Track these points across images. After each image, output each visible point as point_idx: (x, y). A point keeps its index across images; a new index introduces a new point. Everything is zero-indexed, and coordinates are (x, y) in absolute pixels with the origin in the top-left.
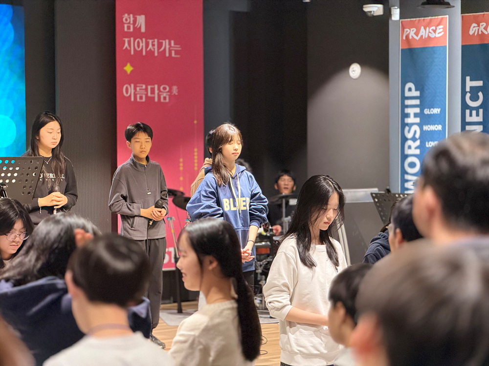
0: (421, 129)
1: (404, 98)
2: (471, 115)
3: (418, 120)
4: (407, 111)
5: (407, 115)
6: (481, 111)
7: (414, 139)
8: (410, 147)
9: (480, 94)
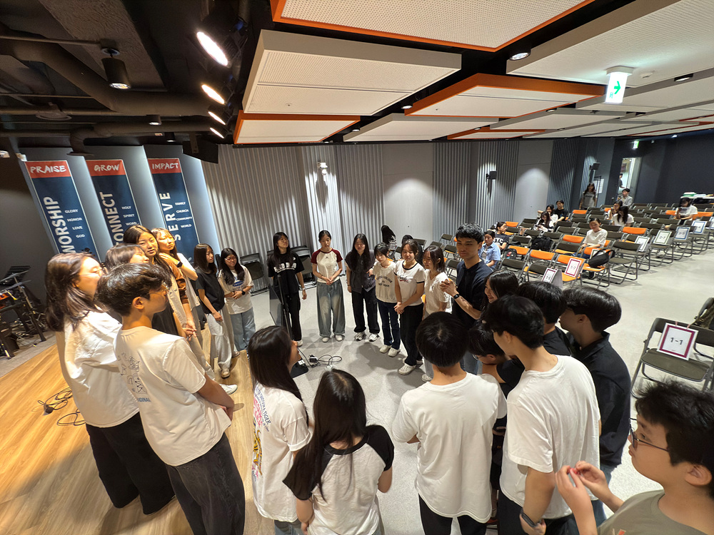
0: (66, 221)
1: (45, 206)
2: (109, 211)
3: (61, 217)
4: (49, 212)
5: (52, 215)
6: (115, 209)
7: (62, 227)
8: (60, 231)
9: (112, 200)
